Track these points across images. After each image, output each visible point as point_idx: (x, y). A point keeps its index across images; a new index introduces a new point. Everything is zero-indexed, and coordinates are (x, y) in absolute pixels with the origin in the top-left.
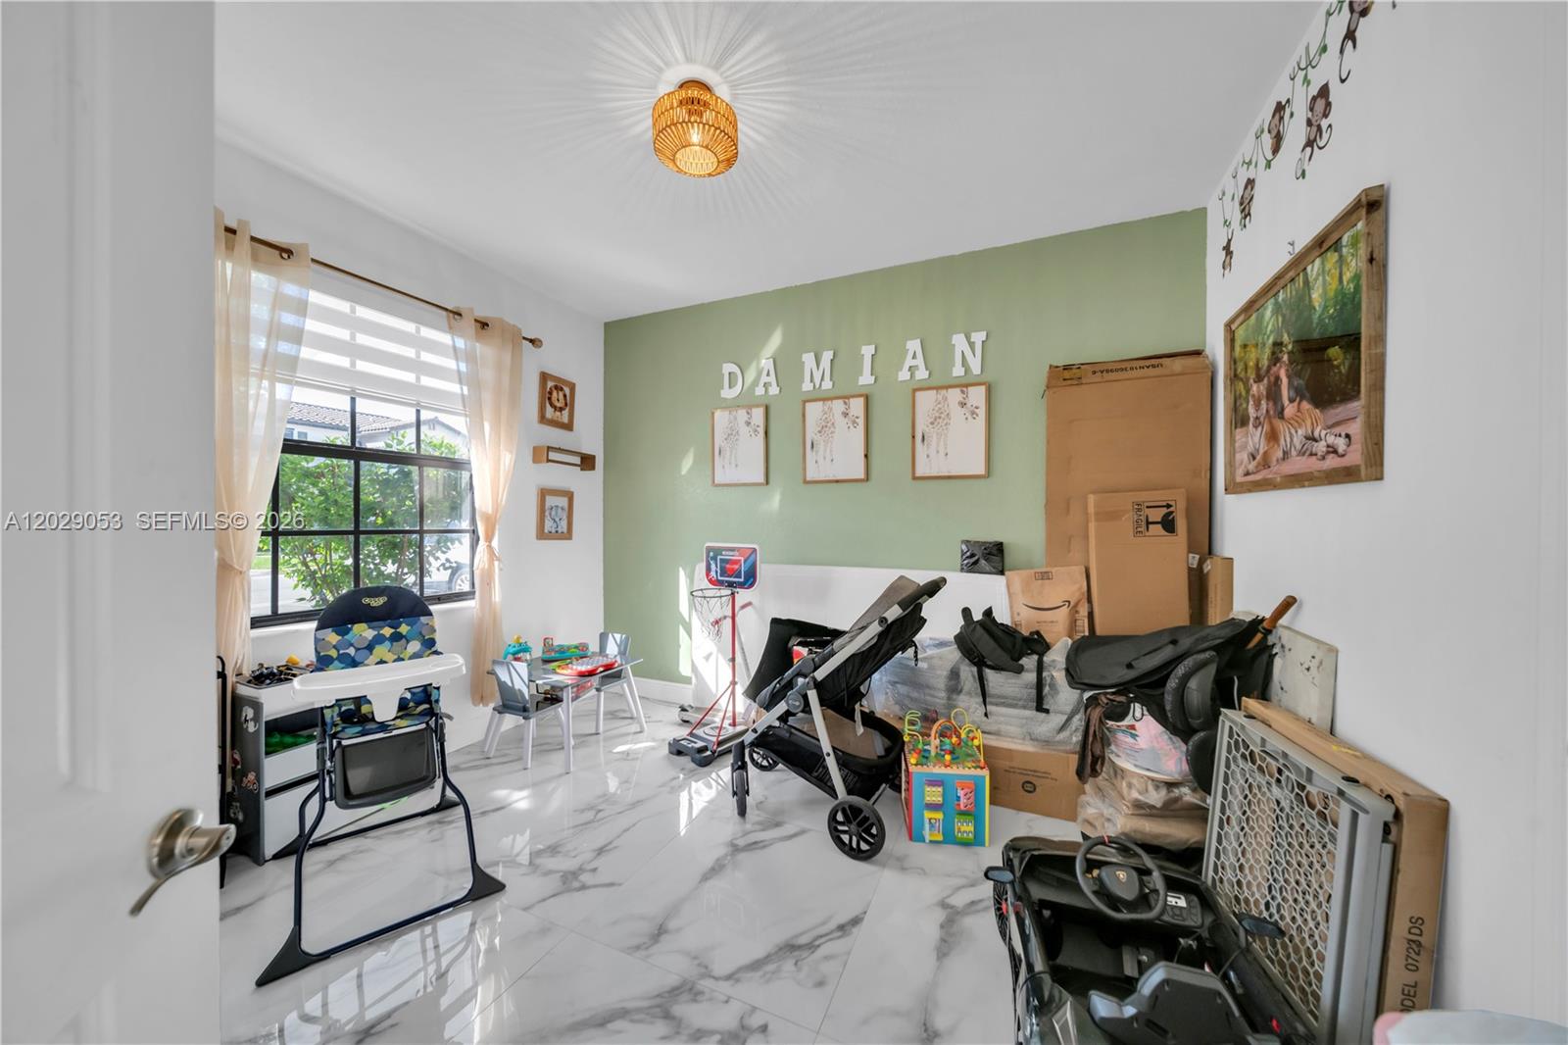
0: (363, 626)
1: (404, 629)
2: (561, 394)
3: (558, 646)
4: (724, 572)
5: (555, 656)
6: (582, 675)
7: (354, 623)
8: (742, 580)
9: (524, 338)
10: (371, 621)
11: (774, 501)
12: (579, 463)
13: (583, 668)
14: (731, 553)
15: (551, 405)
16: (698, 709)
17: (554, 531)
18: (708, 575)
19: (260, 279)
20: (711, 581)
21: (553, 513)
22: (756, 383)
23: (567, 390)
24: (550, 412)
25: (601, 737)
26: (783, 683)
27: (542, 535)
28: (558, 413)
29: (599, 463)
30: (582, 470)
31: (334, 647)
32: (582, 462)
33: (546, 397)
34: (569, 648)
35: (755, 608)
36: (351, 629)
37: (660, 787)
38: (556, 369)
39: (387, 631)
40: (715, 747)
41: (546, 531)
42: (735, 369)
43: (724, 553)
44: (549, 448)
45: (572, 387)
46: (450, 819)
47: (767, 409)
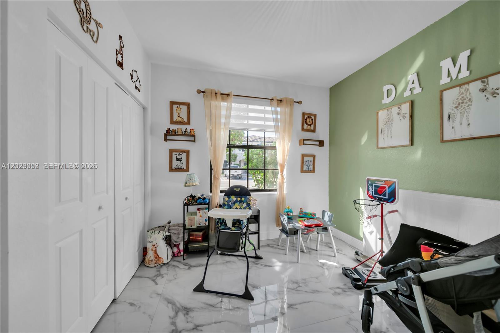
0: (233, 196)
1: (243, 199)
2: (310, 120)
3: (305, 212)
4: (376, 192)
5: (303, 216)
6: (306, 226)
7: (231, 195)
8: (387, 198)
9: (295, 102)
10: (236, 195)
11: (418, 154)
12: (318, 144)
13: (307, 224)
14: (381, 183)
15: (307, 124)
16: (364, 256)
17: (307, 170)
18: (368, 193)
19: (224, 104)
20: (369, 196)
21: (307, 163)
22: (404, 90)
23: (313, 118)
24: (306, 127)
25: (318, 252)
26: (396, 269)
27: (302, 171)
28: (309, 127)
29: (326, 143)
30: (319, 147)
31: (227, 201)
32: (319, 144)
33: (304, 121)
34: (308, 214)
35: (400, 214)
36: (231, 197)
37: (330, 289)
38: (308, 110)
39: (239, 199)
40: (365, 282)
41: (304, 170)
42: (392, 87)
43: (376, 182)
44: (304, 140)
45: (315, 116)
46: (257, 263)
47: (412, 103)
